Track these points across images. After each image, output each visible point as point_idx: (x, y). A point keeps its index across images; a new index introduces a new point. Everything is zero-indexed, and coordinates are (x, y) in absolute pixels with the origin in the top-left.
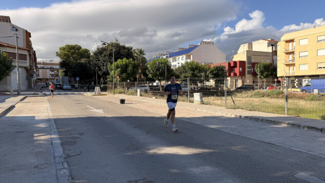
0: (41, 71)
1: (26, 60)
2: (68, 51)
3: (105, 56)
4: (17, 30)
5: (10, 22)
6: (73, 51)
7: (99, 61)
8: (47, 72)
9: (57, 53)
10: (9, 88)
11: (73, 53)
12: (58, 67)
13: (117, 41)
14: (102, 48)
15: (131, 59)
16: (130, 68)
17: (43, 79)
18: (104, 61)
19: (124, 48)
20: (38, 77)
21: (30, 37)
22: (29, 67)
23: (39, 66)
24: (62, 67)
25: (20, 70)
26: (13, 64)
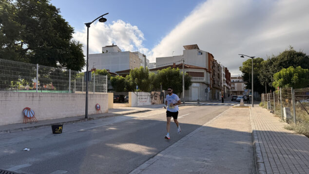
0: (236, 84)
1: (203, 76)
2: (249, 65)
3: (275, 66)
4: (202, 54)
5: (198, 49)
6: (254, 64)
7: (269, 72)
9: (240, 68)
10: (190, 99)
11: (254, 66)
12: (241, 80)
13: (292, 48)
14: (273, 59)
15: (300, 67)
16: (295, 77)
17: (238, 91)
18: (273, 72)
19: (300, 54)
20: (234, 90)
21: (213, 57)
22: (209, 82)
23: (235, 80)
24: (244, 81)
25: (198, 85)
26: (192, 80)
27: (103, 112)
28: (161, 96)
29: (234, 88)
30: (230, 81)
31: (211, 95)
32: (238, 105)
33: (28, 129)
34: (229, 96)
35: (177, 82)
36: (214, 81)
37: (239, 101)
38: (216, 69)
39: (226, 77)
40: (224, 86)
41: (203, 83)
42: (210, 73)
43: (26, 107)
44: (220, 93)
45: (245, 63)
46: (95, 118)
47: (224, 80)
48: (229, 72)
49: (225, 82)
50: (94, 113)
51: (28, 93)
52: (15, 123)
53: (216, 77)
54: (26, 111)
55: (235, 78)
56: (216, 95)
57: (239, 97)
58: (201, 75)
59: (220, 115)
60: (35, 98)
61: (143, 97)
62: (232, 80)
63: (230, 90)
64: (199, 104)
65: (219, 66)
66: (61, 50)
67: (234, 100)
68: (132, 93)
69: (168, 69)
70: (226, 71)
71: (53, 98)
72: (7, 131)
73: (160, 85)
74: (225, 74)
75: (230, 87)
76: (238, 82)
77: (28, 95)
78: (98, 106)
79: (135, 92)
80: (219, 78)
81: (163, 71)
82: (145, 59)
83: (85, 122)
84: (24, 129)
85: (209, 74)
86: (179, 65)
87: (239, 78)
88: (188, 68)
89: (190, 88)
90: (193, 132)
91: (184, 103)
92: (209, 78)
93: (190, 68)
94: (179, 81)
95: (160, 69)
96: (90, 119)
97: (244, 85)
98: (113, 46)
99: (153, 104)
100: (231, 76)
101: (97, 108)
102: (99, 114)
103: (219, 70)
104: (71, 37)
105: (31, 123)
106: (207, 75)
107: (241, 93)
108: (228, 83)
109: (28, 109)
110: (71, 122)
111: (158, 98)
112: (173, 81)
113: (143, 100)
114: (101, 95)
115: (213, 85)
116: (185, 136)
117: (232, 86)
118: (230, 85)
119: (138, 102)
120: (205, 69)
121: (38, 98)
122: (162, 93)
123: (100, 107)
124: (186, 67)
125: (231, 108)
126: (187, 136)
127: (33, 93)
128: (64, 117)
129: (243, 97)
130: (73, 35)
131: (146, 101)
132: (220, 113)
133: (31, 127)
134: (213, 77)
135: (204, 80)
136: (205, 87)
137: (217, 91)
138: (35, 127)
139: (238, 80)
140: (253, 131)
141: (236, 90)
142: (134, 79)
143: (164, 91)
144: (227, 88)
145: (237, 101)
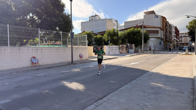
0: (183, 38)
2: (194, 24)
4: (157, 17)
8: (187, 39)
9: (187, 26)
10: (148, 49)
20: (181, 43)
21: (166, 19)
22: (162, 37)
23: (182, 35)
24: (190, 35)
25: (154, 39)
26: (150, 36)
27: (84, 59)
28: (126, 48)
29: (182, 41)
30: (179, 36)
31: (164, 46)
32: (184, 53)
33: (32, 71)
34: (177, 46)
35: (139, 38)
36: (166, 36)
37: (185, 50)
38: (168, 28)
39: (176, 33)
40: (174, 40)
41: (158, 38)
42: (163, 30)
43: (33, 56)
44: (171, 44)
45: (191, 23)
46: (78, 63)
47: (174, 35)
48: (178, 29)
49: (175, 37)
50: (78, 60)
51: (34, 47)
52: (26, 66)
53: (168, 34)
54: (33, 59)
55: (183, 34)
56: (168, 46)
57: (186, 47)
58: (157, 32)
59: (169, 61)
60: (38, 51)
61: (114, 49)
62: (180, 35)
63: (179, 43)
64: (154, 53)
65: (170, 26)
66: (55, 19)
67: (181, 50)
68: (106, 46)
69: (132, 29)
70: (176, 28)
71: (50, 51)
72: (18, 72)
73: (126, 40)
74: (175, 31)
75: (178, 41)
76: (185, 36)
77: (34, 49)
78: (81, 55)
79: (108, 46)
80: (170, 34)
81: (128, 31)
82: (117, 23)
83: (70, 66)
84: (30, 71)
85: (162, 32)
86: (140, 26)
87: (186, 34)
88: (147, 27)
89: (148, 41)
90: (143, 76)
91: (143, 53)
92: (162, 34)
93: (148, 27)
94: (140, 37)
95: (127, 29)
96: (75, 64)
97: (189, 39)
98: (96, 15)
99: (121, 53)
100: (180, 33)
101: (81, 56)
102: (82, 60)
103: (170, 28)
104: (64, 10)
105: (36, 66)
106: (161, 33)
107: (187, 44)
108: (177, 37)
109: (34, 58)
110: (61, 66)
111: (124, 49)
112: (136, 37)
113: (114, 51)
114: (83, 48)
115: (165, 39)
116: (135, 79)
117: (180, 39)
118: (179, 39)
119: (110, 52)
120: (160, 28)
121: (40, 51)
122: (127, 46)
123: (82, 56)
124: (145, 27)
125: (178, 55)
126: (138, 79)
127: (37, 47)
128: (59, 62)
129: (188, 47)
130: (65, 9)
131: (116, 52)
132: (169, 60)
133: (34, 70)
134: (165, 33)
135: (159, 36)
136: (160, 40)
137: (168, 43)
138: (37, 69)
139: (185, 35)
140: (194, 77)
141: (183, 42)
142: (108, 37)
143: (128, 44)
144: (176, 41)
145: (183, 50)
